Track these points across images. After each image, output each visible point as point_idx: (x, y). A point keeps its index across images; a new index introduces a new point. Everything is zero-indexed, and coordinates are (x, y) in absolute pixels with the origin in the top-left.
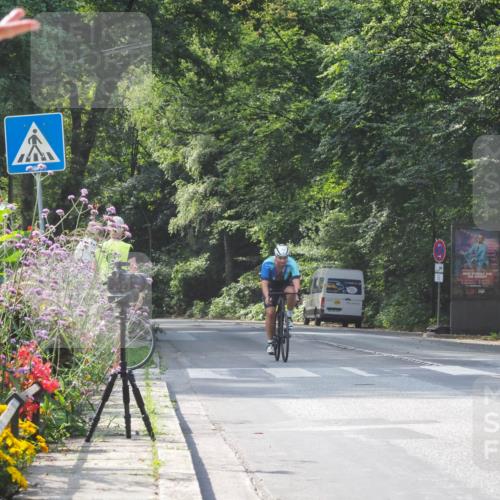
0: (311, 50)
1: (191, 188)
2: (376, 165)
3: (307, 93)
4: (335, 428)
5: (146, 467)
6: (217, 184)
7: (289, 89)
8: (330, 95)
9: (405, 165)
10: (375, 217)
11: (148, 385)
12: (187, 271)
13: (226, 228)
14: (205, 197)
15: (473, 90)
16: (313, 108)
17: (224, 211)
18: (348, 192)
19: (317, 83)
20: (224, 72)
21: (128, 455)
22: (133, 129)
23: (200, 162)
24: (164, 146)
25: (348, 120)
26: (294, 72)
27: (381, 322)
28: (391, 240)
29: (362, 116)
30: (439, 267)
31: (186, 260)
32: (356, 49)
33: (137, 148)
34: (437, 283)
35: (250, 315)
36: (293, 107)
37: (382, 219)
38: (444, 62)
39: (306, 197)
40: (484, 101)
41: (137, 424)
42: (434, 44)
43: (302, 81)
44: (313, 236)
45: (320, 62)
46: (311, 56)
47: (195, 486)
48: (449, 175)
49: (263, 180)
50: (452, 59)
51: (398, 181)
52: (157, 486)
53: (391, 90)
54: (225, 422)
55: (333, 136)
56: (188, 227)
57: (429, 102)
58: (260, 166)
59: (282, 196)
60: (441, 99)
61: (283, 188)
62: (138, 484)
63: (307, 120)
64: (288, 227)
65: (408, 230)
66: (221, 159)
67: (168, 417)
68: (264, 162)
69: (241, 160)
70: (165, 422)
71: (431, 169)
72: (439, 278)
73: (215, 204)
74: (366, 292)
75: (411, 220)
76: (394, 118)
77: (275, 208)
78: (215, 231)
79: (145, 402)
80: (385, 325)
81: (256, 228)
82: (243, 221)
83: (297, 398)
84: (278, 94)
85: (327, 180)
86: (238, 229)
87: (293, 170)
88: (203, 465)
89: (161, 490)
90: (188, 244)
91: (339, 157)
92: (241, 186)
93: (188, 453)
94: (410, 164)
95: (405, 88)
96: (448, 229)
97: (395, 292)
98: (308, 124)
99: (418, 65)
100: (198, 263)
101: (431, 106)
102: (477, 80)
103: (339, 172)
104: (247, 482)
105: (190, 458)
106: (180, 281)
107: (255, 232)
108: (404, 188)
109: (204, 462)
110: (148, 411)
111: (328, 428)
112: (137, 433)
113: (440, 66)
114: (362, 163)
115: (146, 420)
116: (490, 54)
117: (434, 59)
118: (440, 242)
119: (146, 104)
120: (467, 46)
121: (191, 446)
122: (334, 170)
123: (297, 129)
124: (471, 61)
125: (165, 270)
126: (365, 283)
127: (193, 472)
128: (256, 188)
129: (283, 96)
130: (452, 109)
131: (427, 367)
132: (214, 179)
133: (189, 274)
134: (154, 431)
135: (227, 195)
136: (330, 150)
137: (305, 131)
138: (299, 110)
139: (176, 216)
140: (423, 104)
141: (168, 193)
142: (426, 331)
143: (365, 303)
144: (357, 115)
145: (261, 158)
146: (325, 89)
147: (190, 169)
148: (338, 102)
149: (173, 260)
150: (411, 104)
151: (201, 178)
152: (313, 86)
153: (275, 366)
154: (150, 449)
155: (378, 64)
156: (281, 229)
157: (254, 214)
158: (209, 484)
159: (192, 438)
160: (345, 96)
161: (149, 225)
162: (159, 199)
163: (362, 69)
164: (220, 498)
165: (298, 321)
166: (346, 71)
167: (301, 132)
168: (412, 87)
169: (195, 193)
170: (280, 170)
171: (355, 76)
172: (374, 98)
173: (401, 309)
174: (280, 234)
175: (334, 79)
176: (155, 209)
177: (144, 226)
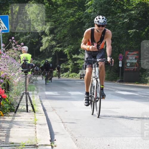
1: (47, 38)
3: (82, 10)
5: (32, 121)
6: (55, 37)
7: (76, 8)
8: (88, 11)
11: (33, 96)
13: (57, 50)
14: (51, 40)
15: (131, 10)
16: (84, 14)
17: (57, 45)
19: (85, 7)
20: (57, 3)
21: (27, 117)
23: (49, 30)
26: (78, 4)
30: (120, 62)
31: (45, 59)
34: (120, 67)
35: (64, 76)
36: (77, 14)
40: (134, 13)
41: (30, 108)
43: (80, 6)
44: (83, 53)
47: (47, 127)
48: (124, 35)
49: (68, 36)
52: (36, 127)
53: (106, 10)
54: (56, 108)
55: (89, 23)
56: (46, 49)
57: (118, 13)
58: (67, 31)
59: (74, 41)
60: (121, 12)
61: (74, 38)
62: (29, 126)
63: (81, 18)
64: (75, 50)
66: (56, 29)
69: (61, 30)
70: (38, 107)
71: (118, 33)
72: (120, 65)
73: (54, 43)
76: (107, 18)
77: (72, 44)
78: (54, 51)
79: (32, 101)
81: (66, 50)
82: (62, 48)
83: (78, 101)
84: (73, 10)
86: (61, 50)
87: (77, 33)
88: (49, 120)
89: (37, 128)
90: (46, 55)
92: (62, 37)
93: (45, 117)
95: (111, 8)
96: (123, 51)
97: (107, 70)
99: (115, 2)
100: (49, 60)
101: (119, 14)
102: (132, 7)
104: (63, 125)
105: (46, 118)
107: (66, 51)
109: (50, 119)
110: (33, 104)
111: (87, 110)
112: (30, 111)
113: (121, 2)
115: (33, 107)
118: (121, 55)
121: (46, 115)
123: (78, 21)
124: (131, 1)
125: (39, 62)
127: (47, 123)
128: (66, 38)
129: (74, 11)
130: (125, 15)
131: (116, 92)
132: (53, 35)
134: (35, 110)
135: (57, 40)
137: (81, 21)
138: (79, 15)
139: (42, 46)
140: (116, 14)
141: (40, 39)
142: (116, 81)
145: (68, 29)
146: (87, 9)
147: (47, 32)
148: (91, 13)
149: (41, 59)
150: (112, 13)
151: (50, 35)
152: (83, 8)
153: (71, 91)
154: (34, 115)
155: (103, 2)
156: (73, 50)
157: (65, 46)
158: (51, 126)
159: (46, 112)
160: (93, 11)
161: (34, 49)
162: (37, 41)
163: (98, 3)
164: (55, 130)
165: (78, 78)
166: (93, 3)
167: (80, 22)
168: (113, 8)
169: (48, 39)
170: (73, 33)
171: (96, 5)
172: (102, 12)
173: (109, 75)
174: (73, 52)
175: (90, 6)
176: (36, 44)
177: (33, 49)
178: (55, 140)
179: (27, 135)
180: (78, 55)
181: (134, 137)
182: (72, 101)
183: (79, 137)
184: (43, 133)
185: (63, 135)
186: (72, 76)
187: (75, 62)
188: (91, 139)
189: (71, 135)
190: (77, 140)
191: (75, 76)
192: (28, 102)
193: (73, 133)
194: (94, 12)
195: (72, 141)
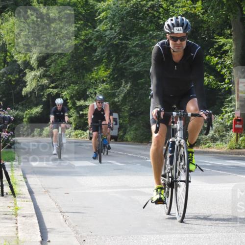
0: (92, 5)
1: (33, 73)
2: (125, 61)
3: (90, 26)
4: (104, 191)
5: (11, 210)
6: (46, 71)
7: (81, 24)
8: (101, 27)
9: (138, 61)
10: (124, 87)
11: (12, 170)
12: (32, 114)
13: (51, 93)
14: (40, 78)
16: (94, 34)
17: (50, 84)
18: (111, 75)
19: (95, 21)
21: (2, 204)
22: (4, 44)
23: (38, 61)
24: (20, 53)
25: (111, 39)
26: (83, 16)
27: (127, 138)
28: (132, 98)
29: (117, 38)
31: (31, 108)
32: (114, 5)
33: (6, 53)
36: (83, 33)
37: (127, 88)
38: (157, 11)
39: (90, 77)
41: (7, 189)
42: (152, 2)
43: (87, 20)
44: (93, 97)
45: (96, 11)
46: (92, 8)
47: (35, 220)
49: (68, 69)
50: (161, 10)
51: (135, 69)
52: (17, 220)
53: (131, 25)
54: (50, 188)
55: (103, 47)
56: (32, 92)
57: (150, 30)
58: (67, 62)
59: (78, 77)
60: (156, 29)
61: (78, 73)
62: (6, 218)
63: (90, 40)
64: (81, 92)
65: (140, 93)
66: (48, 59)
67: (22, 186)
68: (69, 60)
69: (57, 59)
70: (20, 188)
73: (45, 81)
74: (120, 124)
75: (142, 89)
76: (132, 38)
77: (75, 83)
78: (45, 94)
79: (10, 178)
80: (129, 140)
81: (66, 93)
82: (59, 89)
83: (86, 176)
84: (76, 27)
85: (100, 69)
86: (57, 93)
87: (84, 65)
88: (39, 209)
89: (18, 222)
90: (32, 101)
91: (106, 58)
92: (58, 72)
93: (32, 203)
94: (141, 61)
95: (138, 24)
97: (134, 124)
98: (91, 41)
99: (145, 13)
100: (37, 110)
101: (151, 33)
103: (106, 65)
104: (61, 217)
105: (33, 206)
106: (28, 119)
107: (65, 95)
108: (138, 73)
109: (40, 207)
110: (12, 183)
111: (101, 191)
112: (7, 194)
113: (155, 13)
114: (117, 61)
115: (11, 187)
116: (180, 7)
117: (153, 10)
119: (11, 32)
120: (168, 3)
121: (34, 200)
122: (104, 64)
123: (85, 44)
124: (171, 10)
125: (21, 113)
126: (119, 119)
127: (34, 213)
128: (65, 73)
129: (78, 28)
131: (149, 160)
132: (44, 69)
133: (33, 115)
134: (15, 193)
135: (51, 77)
136: (101, 54)
137: (89, 45)
138: (86, 35)
139: (26, 87)
140: (147, 32)
141: (22, 76)
142: (149, 143)
143: (119, 129)
144: (115, 37)
145: (68, 58)
146: (99, 25)
147: (33, 64)
148: (106, 31)
149: (24, 108)
150: (141, 32)
151: (38, 68)
152: (93, 23)
153: (75, 161)
154: (13, 201)
155: (125, 12)
156: (78, 93)
157: (64, 86)
158: (42, 218)
159: (34, 196)
160: (109, 28)
161: (12, 91)
162: (17, 78)
163: (117, 15)
164: (48, 225)
165: (87, 138)
166: (109, 15)
167: (87, 45)
168: (142, 23)
169: (35, 75)
170: (77, 64)
171: (114, 18)
172: (124, 29)
173: (137, 132)
174: (77, 96)
175: (103, 19)
176: (16, 84)
177: (10, 92)
178: (49, 241)
179: (3, 234)
180: (85, 100)
181: (178, 233)
182: (76, 176)
183: (88, 235)
184: (29, 229)
185: (62, 233)
186: (76, 135)
187: (81, 113)
188: (108, 239)
189: (75, 232)
190: (84, 241)
191: (81, 136)
192: (3, 179)
193: (78, 229)
194: (111, 29)
195: (77, 242)
